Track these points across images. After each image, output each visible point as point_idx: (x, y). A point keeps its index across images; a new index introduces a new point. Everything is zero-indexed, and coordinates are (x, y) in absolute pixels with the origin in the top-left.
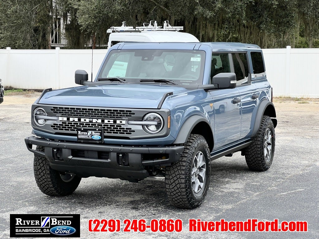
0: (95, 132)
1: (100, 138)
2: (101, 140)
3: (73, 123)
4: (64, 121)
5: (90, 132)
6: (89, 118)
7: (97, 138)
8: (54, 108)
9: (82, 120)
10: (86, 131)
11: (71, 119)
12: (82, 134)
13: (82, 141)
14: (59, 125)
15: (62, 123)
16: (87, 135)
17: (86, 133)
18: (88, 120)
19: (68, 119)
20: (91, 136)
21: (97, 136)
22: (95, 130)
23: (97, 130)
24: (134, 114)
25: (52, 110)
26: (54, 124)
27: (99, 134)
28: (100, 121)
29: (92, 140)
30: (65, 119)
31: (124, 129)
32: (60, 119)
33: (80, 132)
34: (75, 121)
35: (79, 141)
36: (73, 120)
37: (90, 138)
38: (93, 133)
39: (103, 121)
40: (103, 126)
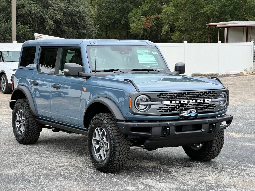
0: (192, 110)
1: (195, 114)
2: (197, 115)
3: (175, 105)
4: (167, 104)
5: (189, 111)
6: (187, 100)
7: (194, 114)
8: (160, 94)
9: (182, 102)
10: (186, 110)
11: (174, 102)
12: (183, 113)
13: (183, 118)
14: (165, 108)
15: (167, 106)
16: (187, 113)
17: (186, 112)
18: (186, 102)
19: (171, 102)
20: (190, 114)
21: (193, 113)
22: (193, 108)
23: (194, 108)
24: (216, 93)
25: (158, 96)
26: (160, 108)
27: (195, 111)
28: (194, 101)
29: (190, 116)
30: (169, 102)
31: (210, 105)
32: (165, 102)
33: (182, 111)
34: (177, 103)
35: (181, 119)
36: (175, 103)
37: (189, 115)
38: (191, 111)
39: (196, 101)
40: (197, 105)
